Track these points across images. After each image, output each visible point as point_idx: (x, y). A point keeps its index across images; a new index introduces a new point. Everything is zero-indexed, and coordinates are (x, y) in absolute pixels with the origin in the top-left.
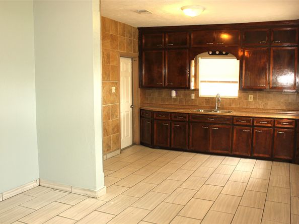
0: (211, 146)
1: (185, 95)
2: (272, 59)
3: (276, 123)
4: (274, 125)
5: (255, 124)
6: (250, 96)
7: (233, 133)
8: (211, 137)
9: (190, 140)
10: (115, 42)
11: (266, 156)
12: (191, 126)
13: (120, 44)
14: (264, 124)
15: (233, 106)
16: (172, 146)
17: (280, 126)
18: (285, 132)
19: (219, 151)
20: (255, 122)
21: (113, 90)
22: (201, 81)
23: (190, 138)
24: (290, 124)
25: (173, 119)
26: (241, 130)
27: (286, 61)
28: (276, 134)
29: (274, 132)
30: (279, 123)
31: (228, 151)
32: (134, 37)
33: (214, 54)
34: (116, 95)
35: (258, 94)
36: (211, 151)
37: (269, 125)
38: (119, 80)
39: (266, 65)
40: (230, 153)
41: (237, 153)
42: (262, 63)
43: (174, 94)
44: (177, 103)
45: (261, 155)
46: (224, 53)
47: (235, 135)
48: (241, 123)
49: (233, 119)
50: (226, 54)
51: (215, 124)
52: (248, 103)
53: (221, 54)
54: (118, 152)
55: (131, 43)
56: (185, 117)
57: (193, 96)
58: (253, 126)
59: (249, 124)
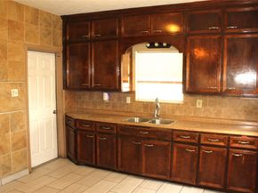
0: (144, 167)
1: (120, 99)
2: (225, 51)
3: (231, 141)
4: (229, 144)
5: (202, 142)
6: (198, 101)
7: (172, 153)
8: (144, 157)
9: (119, 159)
10: (17, 30)
11: (217, 186)
12: (119, 140)
13: (27, 34)
14: (215, 142)
15: (177, 113)
16: (98, 164)
17: (237, 145)
18: (244, 155)
19: (154, 176)
20: (202, 139)
21: (15, 93)
22: (139, 82)
23: (119, 155)
24: (251, 143)
25: (98, 130)
26: (183, 149)
27: (245, 53)
28: (230, 157)
29: (228, 154)
30: (236, 141)
31: (165, 175)
32: (55, 27)
33: (152, 46)
34: (20, 100)
35: (208, 98)
36: (144, 174)
37: (222, 144)
38: (26, 81)
39: (217, 60)
40: (168, 179)
41: (178, 180)
42: (213, 57)
43: (106, 96)
44: (110, 108)
45: (210, 185)
46: (165, 44)
47: (175, 155)
48: (184, 140)
49: (172, 133)
50: (168, 46)
51: (149, 139)
52: (196, 110)
53: (161, 46)
54: (27, 172)
55: (49, 34)
56: (112, 129)
57: (129, 100)
58: (199, 144)
59: (193, 141)
